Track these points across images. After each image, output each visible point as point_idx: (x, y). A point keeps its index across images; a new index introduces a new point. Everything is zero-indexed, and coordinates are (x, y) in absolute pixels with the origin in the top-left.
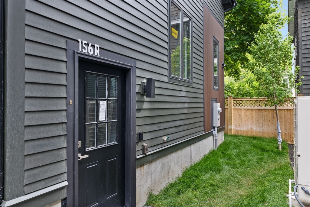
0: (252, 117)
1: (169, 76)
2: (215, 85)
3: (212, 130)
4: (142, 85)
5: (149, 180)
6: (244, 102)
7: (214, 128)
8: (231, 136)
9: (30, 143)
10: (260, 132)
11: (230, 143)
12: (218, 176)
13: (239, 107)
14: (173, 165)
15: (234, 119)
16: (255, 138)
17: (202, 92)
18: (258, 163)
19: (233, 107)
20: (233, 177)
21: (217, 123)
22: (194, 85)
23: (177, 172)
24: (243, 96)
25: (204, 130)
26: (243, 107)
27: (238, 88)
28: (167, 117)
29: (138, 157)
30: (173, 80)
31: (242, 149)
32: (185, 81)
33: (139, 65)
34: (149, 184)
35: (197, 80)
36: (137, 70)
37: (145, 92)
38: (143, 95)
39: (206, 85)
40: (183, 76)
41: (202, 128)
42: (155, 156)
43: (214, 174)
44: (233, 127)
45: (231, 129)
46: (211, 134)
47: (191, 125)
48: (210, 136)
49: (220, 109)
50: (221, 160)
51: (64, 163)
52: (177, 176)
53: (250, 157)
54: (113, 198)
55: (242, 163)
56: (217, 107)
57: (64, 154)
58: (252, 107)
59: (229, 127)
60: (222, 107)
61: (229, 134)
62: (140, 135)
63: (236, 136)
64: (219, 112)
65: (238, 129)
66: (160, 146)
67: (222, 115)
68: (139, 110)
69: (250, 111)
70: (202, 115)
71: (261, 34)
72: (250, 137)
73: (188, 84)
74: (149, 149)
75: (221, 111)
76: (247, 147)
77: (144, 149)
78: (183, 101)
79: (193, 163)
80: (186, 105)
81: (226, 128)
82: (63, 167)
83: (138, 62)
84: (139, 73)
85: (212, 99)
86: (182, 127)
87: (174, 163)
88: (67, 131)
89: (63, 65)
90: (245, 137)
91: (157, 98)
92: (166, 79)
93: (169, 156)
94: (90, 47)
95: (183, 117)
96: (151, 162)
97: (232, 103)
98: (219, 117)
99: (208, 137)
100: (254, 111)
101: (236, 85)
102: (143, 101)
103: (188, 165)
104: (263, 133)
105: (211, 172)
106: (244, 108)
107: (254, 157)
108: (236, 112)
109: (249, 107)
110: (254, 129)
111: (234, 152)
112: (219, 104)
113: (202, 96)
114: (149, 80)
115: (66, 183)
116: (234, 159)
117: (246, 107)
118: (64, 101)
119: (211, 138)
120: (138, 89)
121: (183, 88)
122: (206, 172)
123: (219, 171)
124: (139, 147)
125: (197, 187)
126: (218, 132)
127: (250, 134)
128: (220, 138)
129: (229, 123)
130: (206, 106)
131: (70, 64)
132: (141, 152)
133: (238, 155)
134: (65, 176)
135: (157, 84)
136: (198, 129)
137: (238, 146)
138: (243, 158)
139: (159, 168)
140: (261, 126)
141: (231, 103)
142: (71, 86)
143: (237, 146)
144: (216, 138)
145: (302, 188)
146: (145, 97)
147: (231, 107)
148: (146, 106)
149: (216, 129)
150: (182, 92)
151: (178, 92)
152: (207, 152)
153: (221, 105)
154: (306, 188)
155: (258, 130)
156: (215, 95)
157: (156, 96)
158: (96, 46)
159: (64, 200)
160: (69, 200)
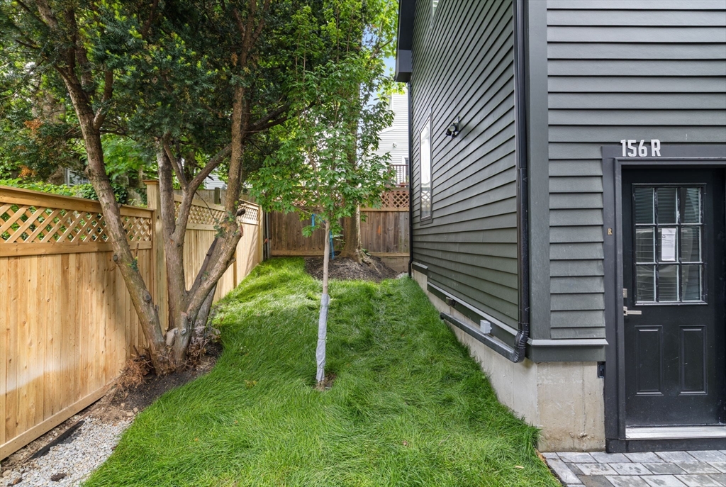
51: (601, 313)
54: (695, 396)
57: (600, 302)
82: (599, 320)
88: (605, 271)
89: (598, 181)
94: (641, 147)
115: (604, 342)
131: (608, 178)
142: (609, 209)
158: (653, 141)
159: (602, 365)
160: (610, 368)
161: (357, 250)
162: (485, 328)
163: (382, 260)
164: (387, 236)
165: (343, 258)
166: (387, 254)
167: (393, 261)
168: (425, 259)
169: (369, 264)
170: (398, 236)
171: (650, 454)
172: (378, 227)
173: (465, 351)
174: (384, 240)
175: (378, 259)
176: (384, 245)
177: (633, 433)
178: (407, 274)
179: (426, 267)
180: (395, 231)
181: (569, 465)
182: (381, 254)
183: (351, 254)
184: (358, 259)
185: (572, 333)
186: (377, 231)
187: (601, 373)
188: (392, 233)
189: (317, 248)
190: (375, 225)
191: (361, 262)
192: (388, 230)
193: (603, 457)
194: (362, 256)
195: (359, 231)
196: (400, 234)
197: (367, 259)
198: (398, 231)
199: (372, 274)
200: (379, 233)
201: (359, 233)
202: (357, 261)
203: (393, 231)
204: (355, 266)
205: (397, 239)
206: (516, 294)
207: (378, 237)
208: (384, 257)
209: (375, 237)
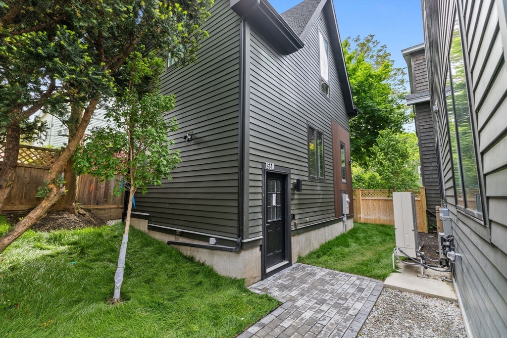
0: (379, 207)
1: (309, 177)
2: (344, 178)
3: (342, 217)
4: (294, 184)
5: (298, 246)
6: (371, 193)
7: (344, 215)
8: (360, 223)
9: (252, 214)
10: (387, 220)
11: (358, 229)
12: (347, 250)
13: (367, 198)
14: (312, 240)
15: (363, 208)
16: (382, 226)
17: (333, 186)
18: (381, 243)
19: (361, 198)
20: (358, 250)
21: (346, 211)
22: (326, 181)
23: (316, 245)
24: (374, 186)
25: (335, 216)
26: (370, 198)
27: (369, 179)
28: (308, 204)
29: (292, 229)
30: (312, 179)
31: (369, 233)
32: (320, 179)
33: (292, 171)
34: (298, 249)
35: (329, 177)
36: (291, 175)
37: (295, 188)
38: (294, 190)
39: (335, 181)
40: (318, 175)
41: (334, 214)
42: (301, 231)
43: (343, 248)
44: (362, 216)
45: (360, 218)
46: (340, 220)
47: (325, 211)
48: (340, 221)
49: (348, 199)
50: (350, 240)
51: (261, 226)
52: (316, 248)
53: (375, 238)
54: (279, 252)
55: (367, 242)
56: (346, 198)
57: (260, 222)
58: (379, 198)
59: (359, 216)
60: (351, 197)
61: (359, 222)
62: (293, 216)
63: (365, 224)
64: (347, 202)
65: (367, 217)
66: (304, 224)
67: (351, 204)
68: (292, 199)
69: (377, 201)
70: (333, 204)
71: (381, 138)
72: (377, 225)
73: (322, 181)
74: (299, 225)
75: (349, 201)
76: (373, 232)
77: (295, 225)
78: (318, 193)
79: (327, 241)
80: (321, 196)
81: (355, 216)
82: (260, 229)
83: (291, 170)
84: (292, 176)
85: (341, 191)
86: (318, 212)
87: (314, 238)
88: (262, 210)
89: (261, 176)
90: (374, 224)
91: (303, 192)
92: (307, 179)
93: (310, 232)
94: (270, 166)
95: (319, 205)
96: (299, 234)
97: (361, 195)
98: (348, 206)
99: (338, 222)
100: (380, 201)
101: (367, 176)
102: (294, 194)
103: (323, 242)
104: (390, 221)
105: (341, 247)
106: (372, 198)
107: (378, 239)
108: (364, 202)
109: (376, 198)
110: (382, 217)
111: (362, 235)
112: (347, 196)
113: (332, 189)
114: (298, 181)
115: (262, 237)
116: (360, 240)
117: (373, 198)
118: (261, 195)
119: (341, 223)
120: (291, 186)
121: (318, 184)
122: (337, 247)
123: (348, 246)
124: (292, 223)
125: (331, 254)
126: (347, 219)
127: (378, 222)
128: (350, 225)
129: (358, 212)
130: (336, 197)
131: (263, 175)
132: (293, 227)
133: (365, 238)
134: (261, 233)
135: (303, 183)
136: (331, 215)
137: (366, 231)
138: (368, 240)
139: (304, 239)
140: (388, 215)
141: (359, 194)
142: (263, 187)
143: (364, 231)
144: (346, 224)
145: (399, 249)
146: (296, 191)
147: (359, 198)
148: (296, 197)
149: (345, 216)
150: (318, 187)
151: (315, 187)
152: (338, 234)
153: (349, 196)
154: (401, 249)
155: (385, 218)
156: (343, 187)
157: (302, 191)
158: (273, 164)
159: (261, 246)
160: (263, 247)
161: (74, 204)
162: (212, 241)
163: (92, 211)
164: (98, 192)
165: (59, 211)
166: (97, 207)
167: (101, 212)
168: (146, 209)
169: (84, 215)
170: (108, 192)
171: (272, 276)
172: (90, 185)
173: (191, 259)
174: (95, 195)
175: (89, 211)
176: (95, 199)
177: (268, 270)
178: (120, 221)
179: (148, 214)
180: (105, 189)
181: (255, 288)
182: (92, 207)
183: (68, 207)
184: (74, 211)
185: (254, 235)
186: (89, 188)
187: (261, 250)
188: (102, 191)
189: (17, 203)
190: (88, 183)
191: (77, 214)
192: (100, 188)
193: (262, 282)
194: (77, 209)
195: (78, 188)
196: (110, 191)
197: (82, 211)
198: (108, 189)
199: (89, 223)
200: (91, 189)
201: (77, 190)
202: (74, 213)
203: (104, 189)
204: (73, 217)
205: (107, 195)
206: (236, 222)
207: (90, 193)
208: (94, 209)
209: (86, 193)
